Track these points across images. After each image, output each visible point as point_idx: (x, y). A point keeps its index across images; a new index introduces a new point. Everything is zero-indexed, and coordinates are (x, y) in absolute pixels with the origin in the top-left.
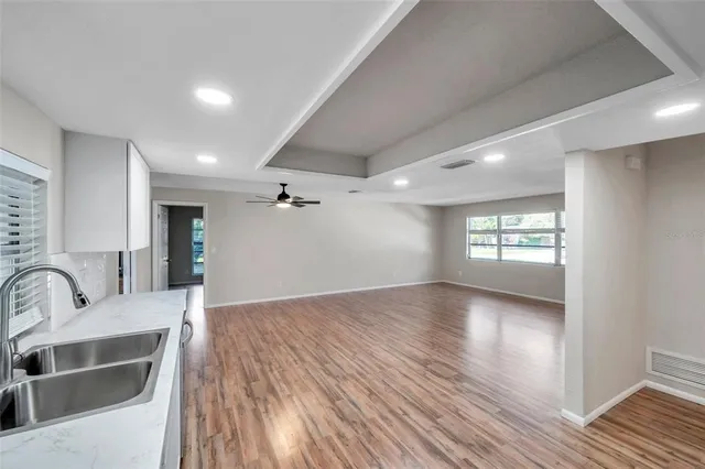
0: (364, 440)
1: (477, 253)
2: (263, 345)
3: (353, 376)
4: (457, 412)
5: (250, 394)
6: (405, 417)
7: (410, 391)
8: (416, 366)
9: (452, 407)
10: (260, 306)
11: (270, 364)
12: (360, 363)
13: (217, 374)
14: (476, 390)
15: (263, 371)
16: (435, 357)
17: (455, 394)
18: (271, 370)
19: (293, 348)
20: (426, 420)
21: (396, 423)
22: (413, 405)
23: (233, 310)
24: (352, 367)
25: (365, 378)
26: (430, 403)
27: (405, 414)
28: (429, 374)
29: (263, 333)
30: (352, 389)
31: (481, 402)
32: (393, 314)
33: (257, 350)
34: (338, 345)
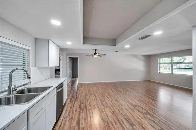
0: (106, 128)
1: (162, 71)
2: (88, 94)
3: (109, 107)
4: (142, 125)
5: (80, 107)
6: (122, 123)
7: (127, 115)
8: (132, 107)
9: (140, 123)
10: (91, 84)
11: (88, 99)
12: (113, 103)
13: (74, 100)
14: (152, 119)
15: (85, 101)
16: (139, 105)
17: (143, 119)
18: (88, 101)
19: (95, 96)
20: (130, 126)
21: (118, 124)
22: (126, 120)
23: (84, 84)
24: (110, 104)
25: (113, 108)
26: (133, 120)
27: (123, 122)
28: (135, 110)
29: (89, 91)
30: (108, 111)
31: (153, 124)
32: (129, 90)
33: (86, 95)
34: (108, 97)
